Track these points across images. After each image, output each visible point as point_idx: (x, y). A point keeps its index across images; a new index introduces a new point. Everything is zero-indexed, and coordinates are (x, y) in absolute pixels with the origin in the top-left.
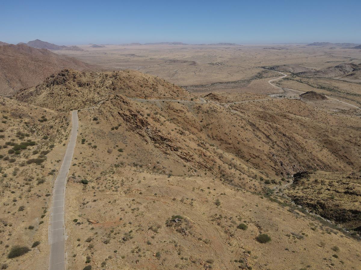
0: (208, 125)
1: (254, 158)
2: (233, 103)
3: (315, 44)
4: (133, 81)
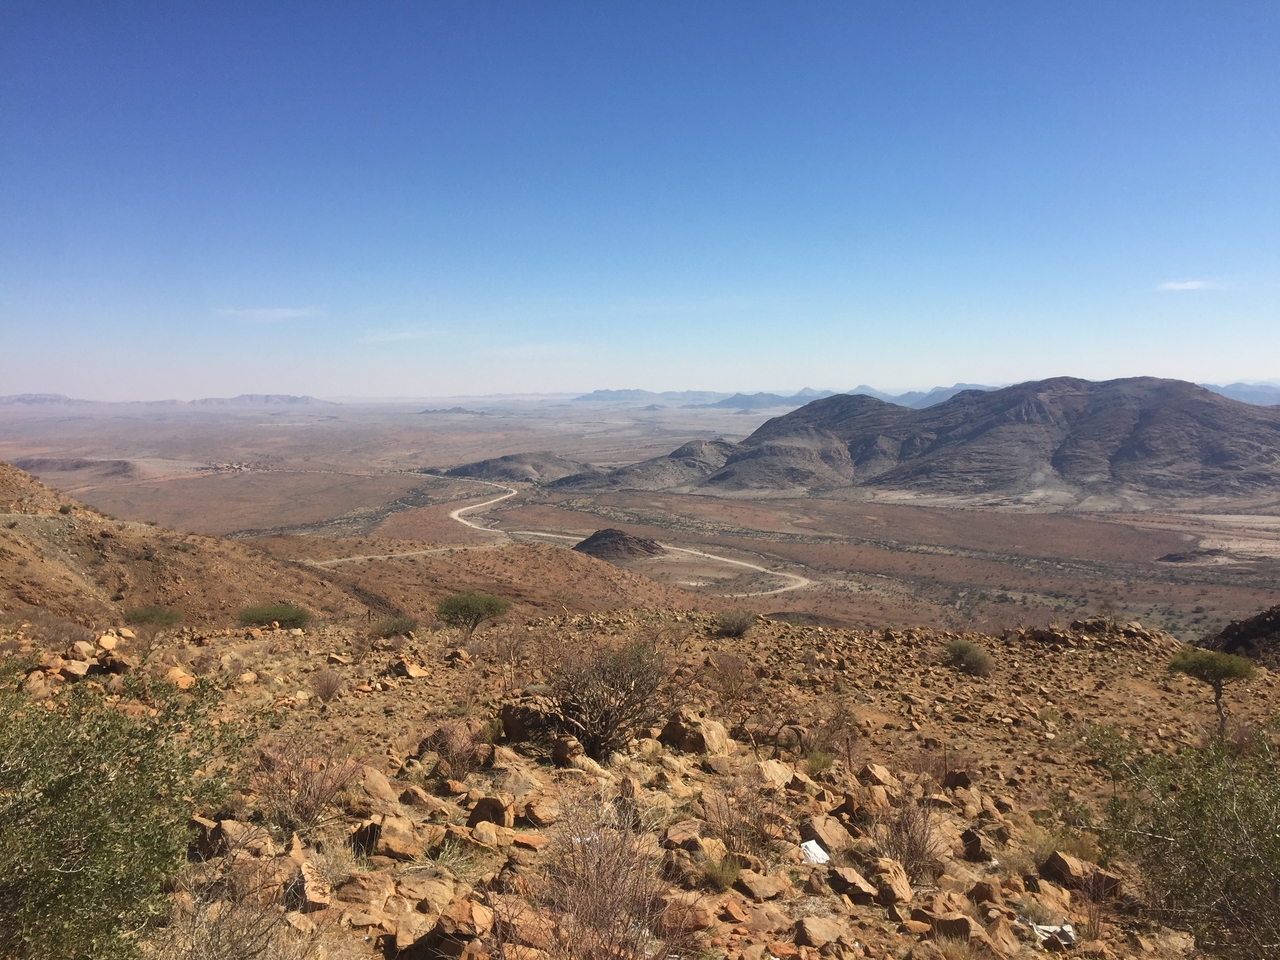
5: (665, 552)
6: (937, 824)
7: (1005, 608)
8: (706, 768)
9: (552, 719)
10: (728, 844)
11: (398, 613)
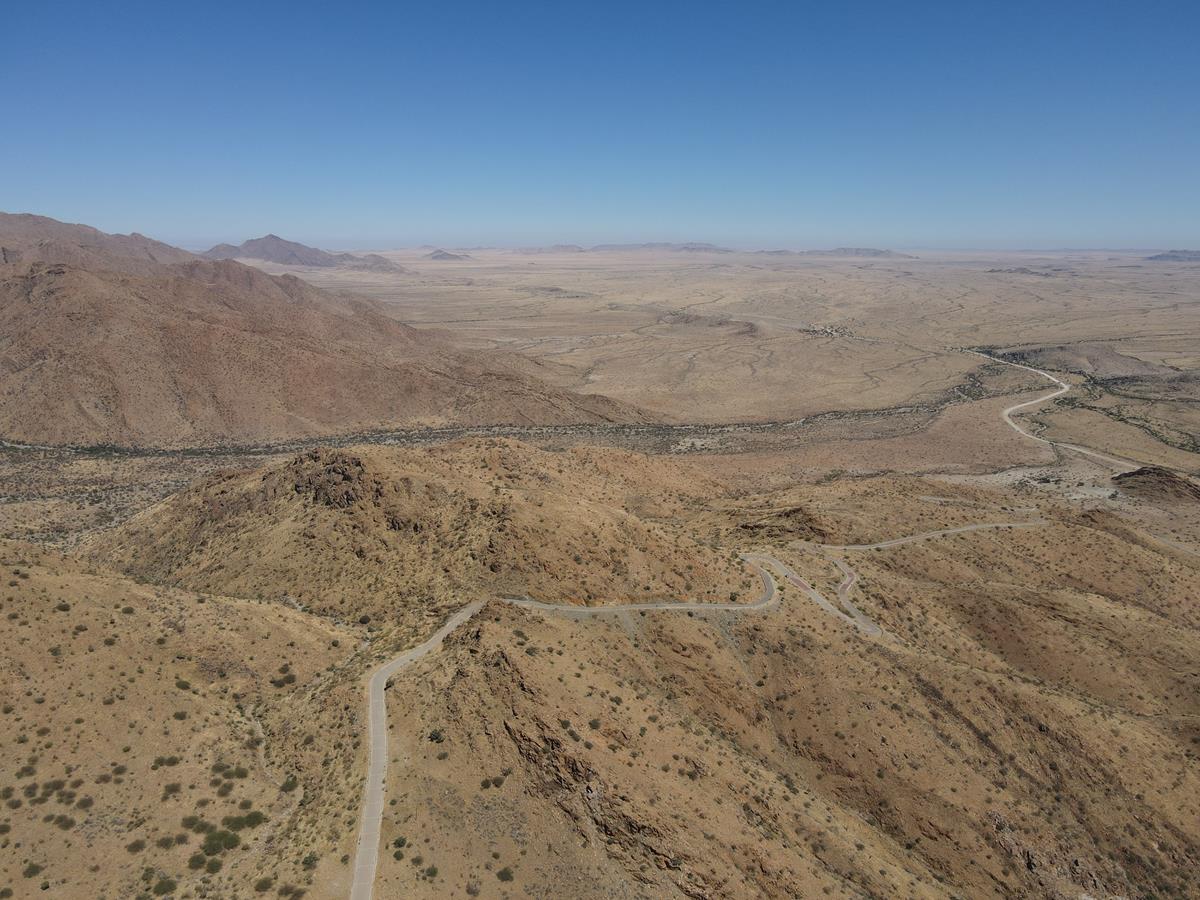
0: (781, 698)
1: (931, 838)
2: (873, 547)
3: (1174, 255)
4: (552, 541)
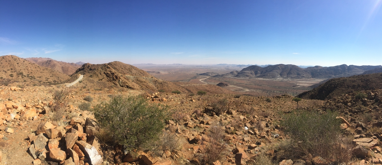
5: (229, 86)
6: (263, 123)
7: (274, 93)
8: (232, 117)
9: (211, 110)
10: (235, 128)
11: (192, 92)
